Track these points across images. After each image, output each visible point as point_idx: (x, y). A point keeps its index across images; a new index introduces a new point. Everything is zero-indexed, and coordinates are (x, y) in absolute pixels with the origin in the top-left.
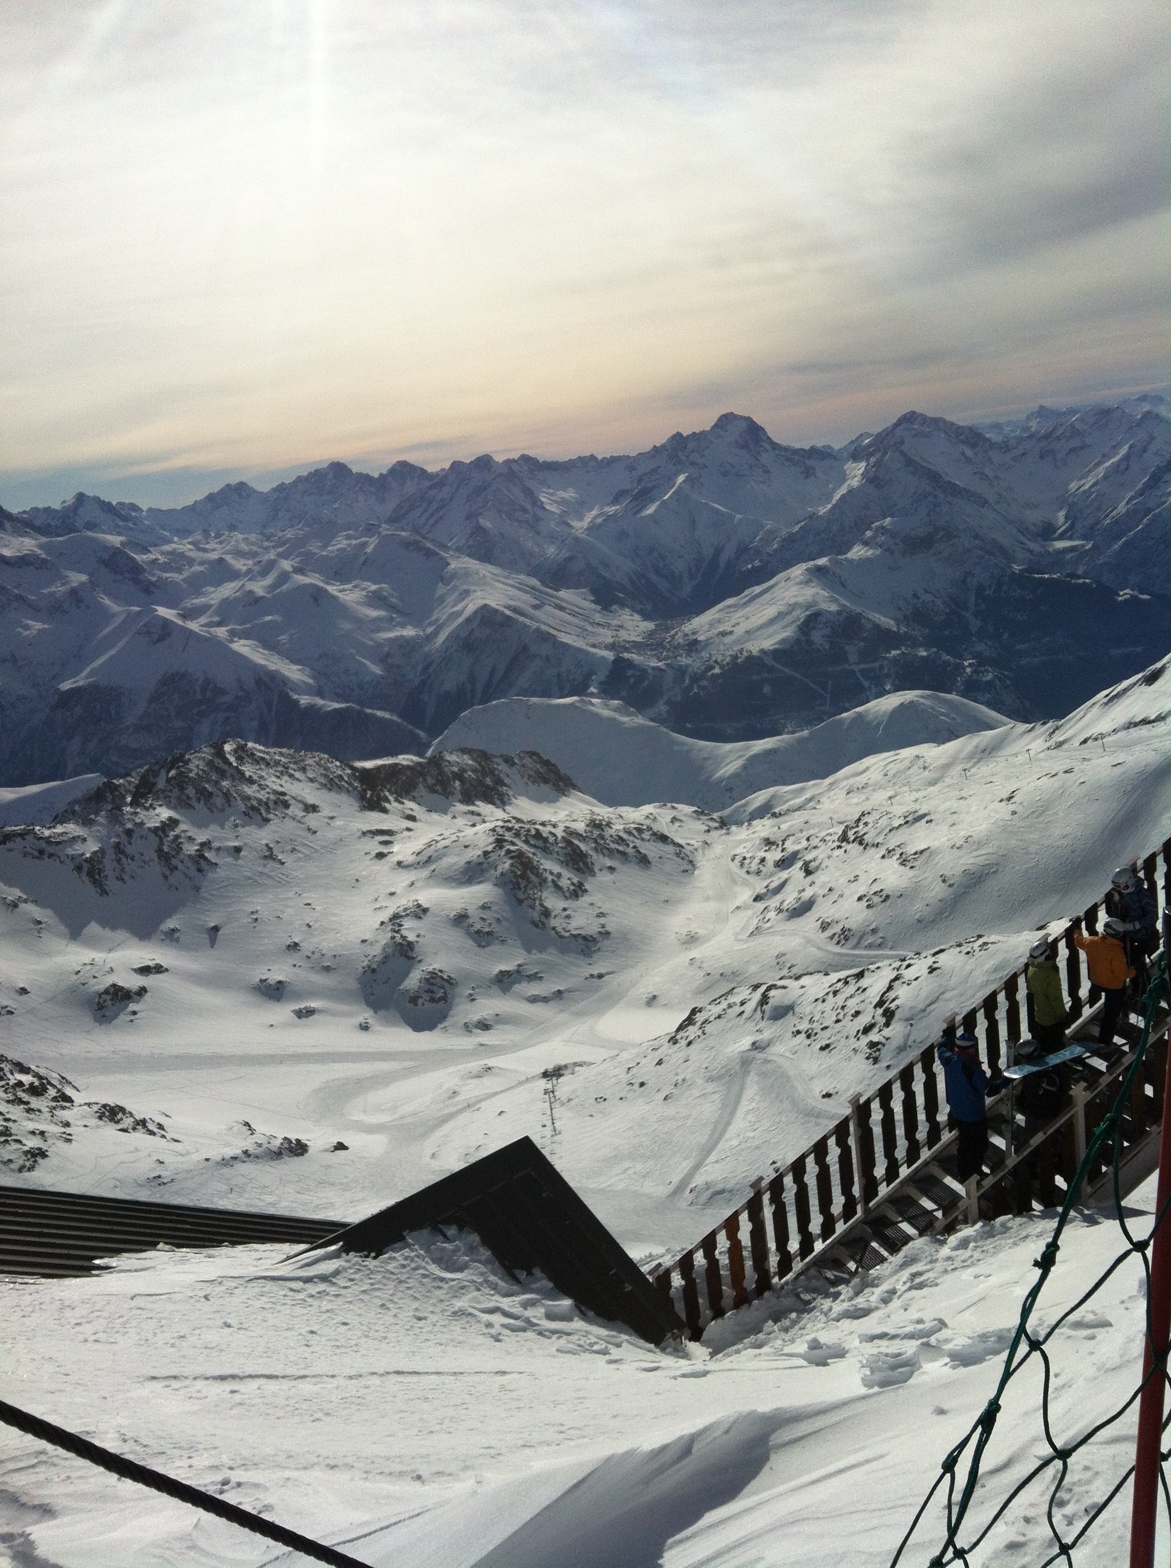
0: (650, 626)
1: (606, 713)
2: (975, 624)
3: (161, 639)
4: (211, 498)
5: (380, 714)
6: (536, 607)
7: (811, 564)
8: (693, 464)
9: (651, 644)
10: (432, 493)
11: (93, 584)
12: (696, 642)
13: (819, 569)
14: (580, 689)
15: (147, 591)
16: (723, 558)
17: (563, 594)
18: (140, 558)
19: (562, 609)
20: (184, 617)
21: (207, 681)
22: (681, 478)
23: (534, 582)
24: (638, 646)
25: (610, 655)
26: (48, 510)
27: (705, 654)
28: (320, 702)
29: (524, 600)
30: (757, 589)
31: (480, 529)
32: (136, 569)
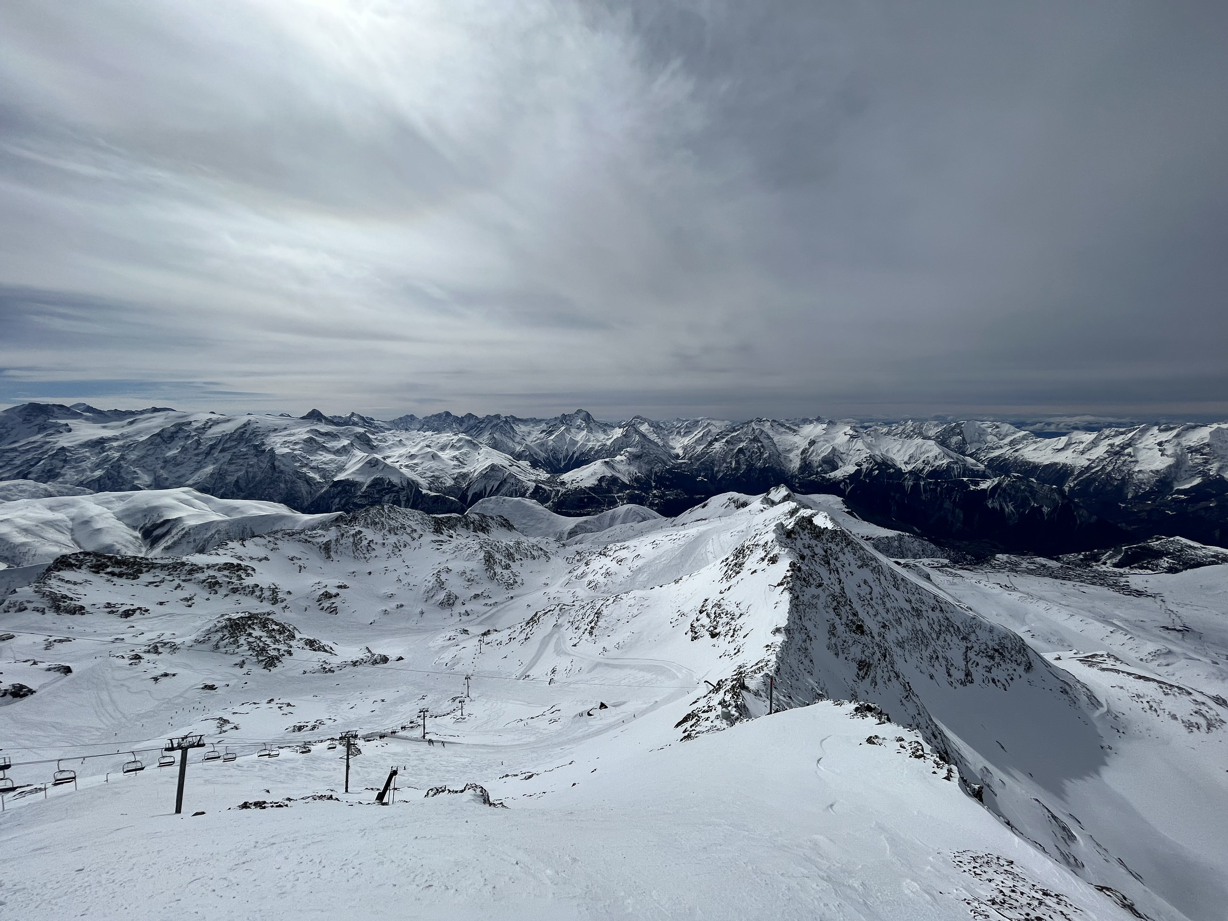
0: (549, 475)
1: (531, 504)
2: (653, 484)
3: (375, 466)
4: (400, 419)
5: (451, 498)
6: (510, 466)
7: (603, 460)
8: (568, 424)
9: (548, 482)
10: (478, 425)
11: (352, 444)
12: (564, 482)
13: (605, 462)
14: (523, 495)
15: (372, 449)
16: (575, 456)
17: (520, 462)
18: (371, 436)
19: (519, 467)
20: (384, 458)
21: (390, 482)
22: (563, 428)
23: (511, 458)
24: (543, 482)
25: (534, 484)
26: (340, 417)
27: (566, 487)
28: (429, 492)
29: (506, 463)
30: (585, 467)
31: (494, 437)
32: (369, 440)
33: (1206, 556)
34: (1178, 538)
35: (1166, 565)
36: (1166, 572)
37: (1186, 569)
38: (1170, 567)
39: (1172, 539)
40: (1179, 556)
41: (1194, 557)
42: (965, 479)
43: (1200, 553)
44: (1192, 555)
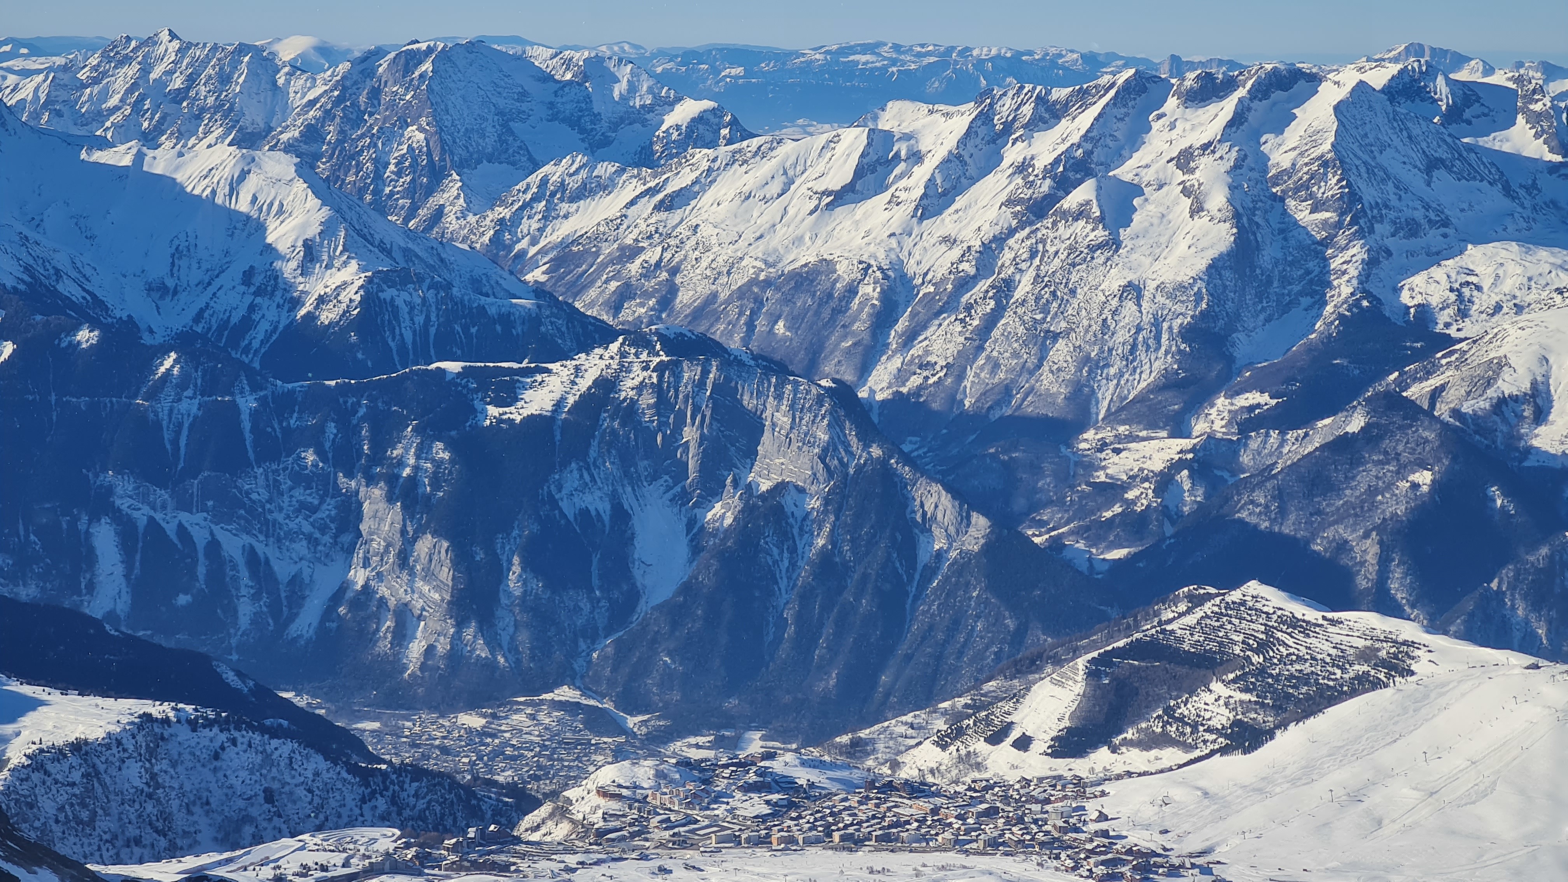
33: (1341, 661)
34: (1253, 587)
35: (1221, 717)
36: (1224, 751)
37: (1283, 725)
38: (1236, 723)
39: (1235, 596)
40: (1262, 672)
41: (1307, 668)
42: (453, 367)
43: (1323, 647)
44: (1300, 659)
